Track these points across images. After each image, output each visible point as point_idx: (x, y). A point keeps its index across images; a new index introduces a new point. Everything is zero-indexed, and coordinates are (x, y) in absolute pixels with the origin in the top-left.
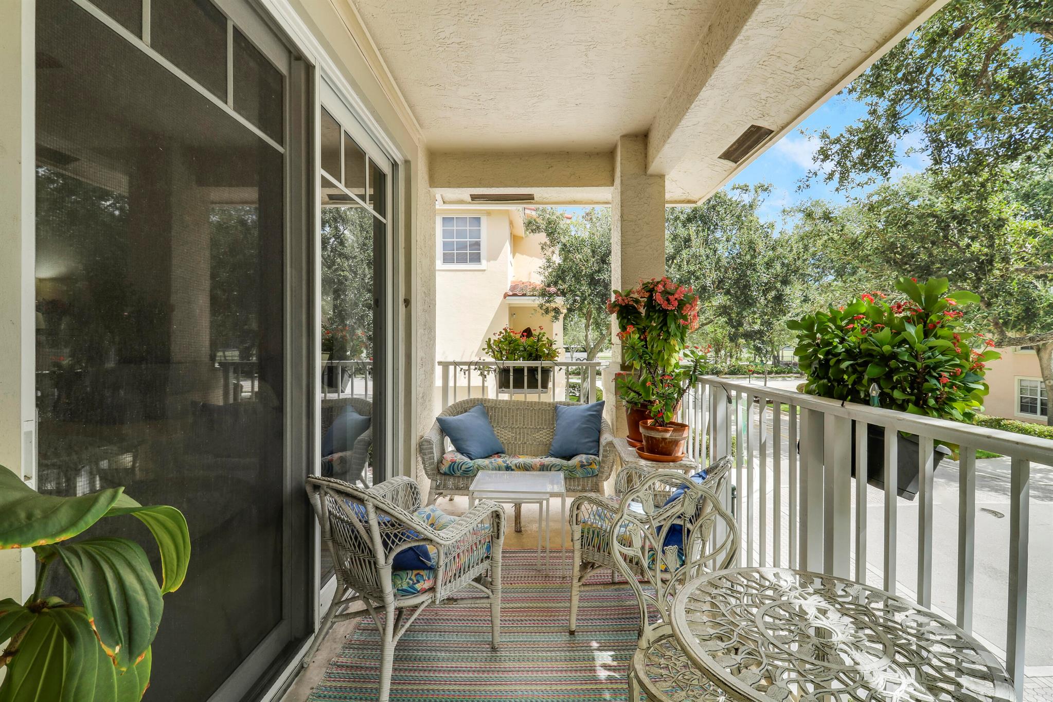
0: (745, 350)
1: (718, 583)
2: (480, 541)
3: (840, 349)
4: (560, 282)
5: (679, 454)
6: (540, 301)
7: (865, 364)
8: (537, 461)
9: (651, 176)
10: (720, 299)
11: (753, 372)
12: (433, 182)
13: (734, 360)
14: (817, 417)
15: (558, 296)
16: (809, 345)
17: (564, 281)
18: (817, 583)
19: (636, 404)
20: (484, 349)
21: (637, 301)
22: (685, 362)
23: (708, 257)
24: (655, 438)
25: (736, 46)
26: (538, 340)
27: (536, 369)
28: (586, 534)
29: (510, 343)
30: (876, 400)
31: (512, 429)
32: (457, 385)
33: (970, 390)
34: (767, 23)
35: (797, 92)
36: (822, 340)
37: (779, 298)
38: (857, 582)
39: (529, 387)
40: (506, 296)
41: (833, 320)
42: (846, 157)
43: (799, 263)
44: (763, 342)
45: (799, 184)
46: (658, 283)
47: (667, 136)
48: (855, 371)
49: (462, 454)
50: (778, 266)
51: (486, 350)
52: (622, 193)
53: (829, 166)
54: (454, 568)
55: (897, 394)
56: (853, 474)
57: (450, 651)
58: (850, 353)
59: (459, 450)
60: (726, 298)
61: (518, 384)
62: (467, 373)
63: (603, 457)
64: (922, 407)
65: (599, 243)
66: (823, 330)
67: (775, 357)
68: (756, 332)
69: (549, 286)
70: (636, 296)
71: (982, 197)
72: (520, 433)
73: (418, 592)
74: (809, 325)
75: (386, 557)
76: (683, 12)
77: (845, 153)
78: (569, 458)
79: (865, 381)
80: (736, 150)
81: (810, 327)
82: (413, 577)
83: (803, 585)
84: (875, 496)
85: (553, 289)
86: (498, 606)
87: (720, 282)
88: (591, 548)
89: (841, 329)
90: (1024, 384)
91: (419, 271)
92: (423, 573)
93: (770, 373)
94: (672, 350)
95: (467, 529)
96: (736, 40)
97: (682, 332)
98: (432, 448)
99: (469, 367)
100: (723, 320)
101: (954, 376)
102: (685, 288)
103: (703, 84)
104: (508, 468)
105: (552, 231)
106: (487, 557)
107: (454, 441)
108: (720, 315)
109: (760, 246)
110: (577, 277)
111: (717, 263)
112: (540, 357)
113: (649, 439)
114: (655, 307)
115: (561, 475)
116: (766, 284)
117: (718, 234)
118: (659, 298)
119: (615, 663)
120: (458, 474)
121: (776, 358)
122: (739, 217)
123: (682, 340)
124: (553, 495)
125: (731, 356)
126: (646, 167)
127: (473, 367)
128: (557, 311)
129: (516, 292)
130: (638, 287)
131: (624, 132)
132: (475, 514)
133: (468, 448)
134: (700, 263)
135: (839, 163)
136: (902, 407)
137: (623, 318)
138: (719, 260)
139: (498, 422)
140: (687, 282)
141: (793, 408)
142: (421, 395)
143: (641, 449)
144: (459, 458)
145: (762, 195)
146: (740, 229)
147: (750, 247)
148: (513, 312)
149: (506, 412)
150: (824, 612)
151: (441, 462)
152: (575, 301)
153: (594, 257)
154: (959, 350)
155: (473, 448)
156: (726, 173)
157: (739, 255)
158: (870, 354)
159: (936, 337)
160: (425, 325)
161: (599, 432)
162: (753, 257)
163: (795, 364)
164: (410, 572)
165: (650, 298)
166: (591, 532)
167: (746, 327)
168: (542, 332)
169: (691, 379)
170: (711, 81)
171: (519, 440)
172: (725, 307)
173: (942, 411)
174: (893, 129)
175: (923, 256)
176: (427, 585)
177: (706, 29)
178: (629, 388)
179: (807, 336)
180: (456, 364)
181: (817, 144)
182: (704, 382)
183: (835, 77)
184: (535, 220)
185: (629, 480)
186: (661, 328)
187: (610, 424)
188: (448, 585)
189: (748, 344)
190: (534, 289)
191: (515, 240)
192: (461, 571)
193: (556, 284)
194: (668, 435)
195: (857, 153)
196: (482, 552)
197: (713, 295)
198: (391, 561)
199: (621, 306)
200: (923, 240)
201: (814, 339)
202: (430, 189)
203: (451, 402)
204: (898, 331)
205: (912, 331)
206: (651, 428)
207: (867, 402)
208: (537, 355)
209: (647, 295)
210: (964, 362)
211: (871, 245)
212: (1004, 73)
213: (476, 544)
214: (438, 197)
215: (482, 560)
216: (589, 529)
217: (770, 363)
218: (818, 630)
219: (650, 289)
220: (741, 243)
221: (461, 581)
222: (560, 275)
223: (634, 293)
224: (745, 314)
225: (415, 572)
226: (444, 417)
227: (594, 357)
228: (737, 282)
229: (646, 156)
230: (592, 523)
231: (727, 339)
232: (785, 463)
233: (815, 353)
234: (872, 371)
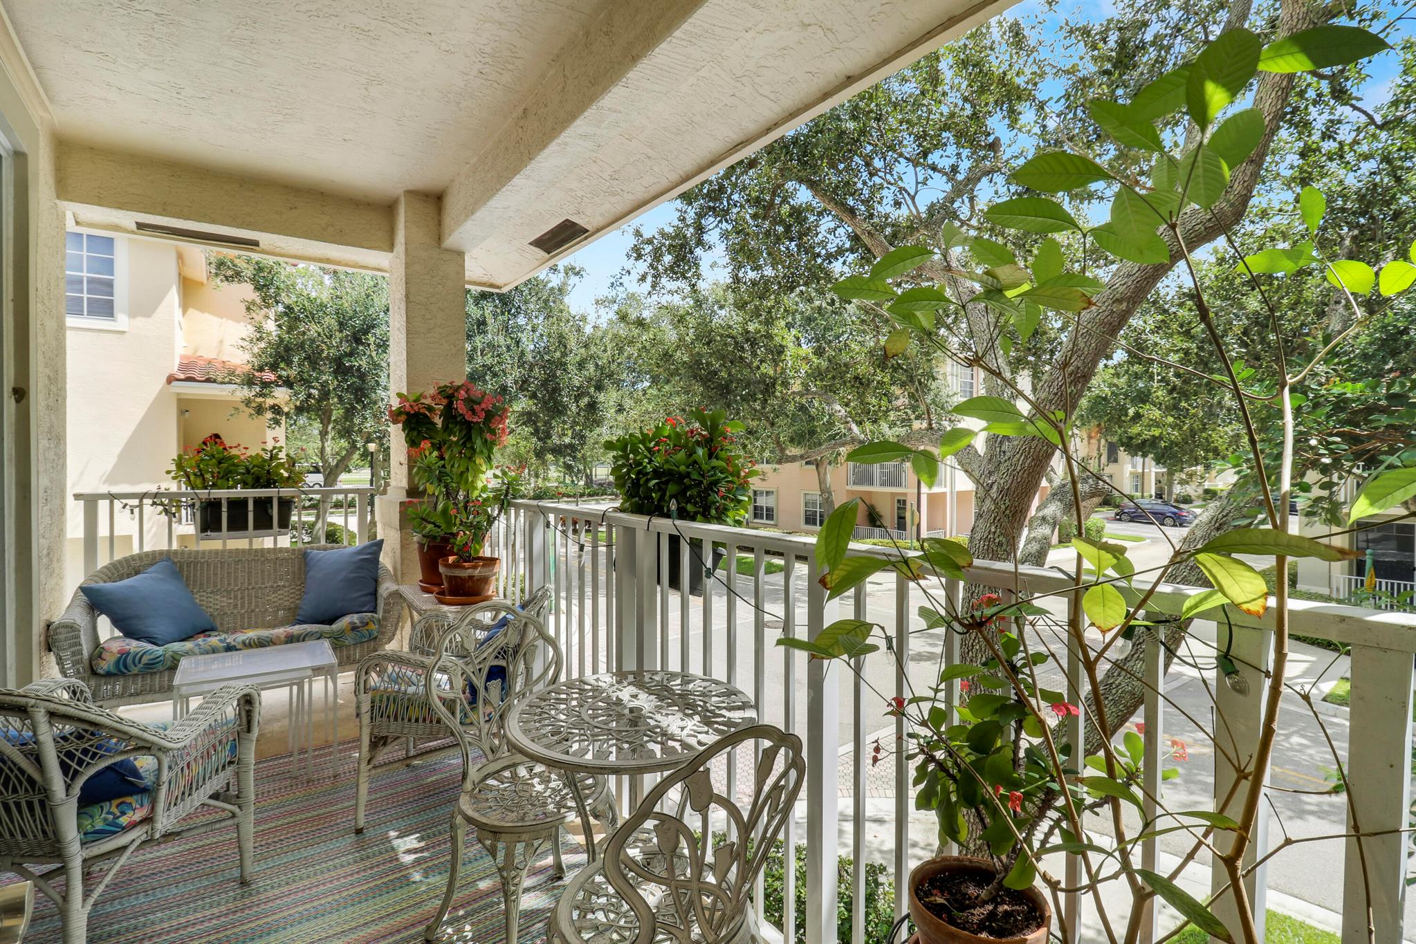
0: (552, 468)
1: (547, 697)
2: (220, 742)
3: (649, 469)
4: (282, 365)
5: (490, 593)
6: (246, 392)
7: (667, 483)
8: (280, 631)
9: (447, 250)
10: (522, 404)
11: (564, 495)
12: (63, 190)
13: (540, 480)
14: (630, 532)
15: (278, 386)
16: (623, 466)
17: (289, 363)
18: (631, 678)
19: (434, 538)
20: (168, 472)
21: (430, 409)
22: (494, 484)
23: (508, 348)
24: (460, 578)
25: (553, 147)
26: (272, 458)
27: (269, 500)
28: (377, 704)
29: (220, 463)
30: (675, 514)
31: (229, 592)
32: (116, 533)
33: (739, 502)
34: (585, 136)
35: (613, 200)
36: (635, 460)
37: (592, 406)
38: (662, 670)
39: (230, 528)
40: (171, 379)
41: (643, 442)
42: (659, 261)
43: (614, 366)
44: (574, 458)
45: (613, 280)
46: (458, 388)
47: (470, 211)
48: (660, 489)
49: (138, 639)
50: (591, 368)
51: (173, 474)
52: (407, 266)
53: (642, 266)
54: (182, 783)
55: (690, 507)
56: (659, 582)
57: (170, 908)
58: (657, 473)
59: (129, 633)
60: (531, 402)
61: (237, 524)
62: (136, 511)
63: (385, 611)
64: (707, 519)
65: (351, 313)
66: (635, 451)
67: (587, 476)
68: (566, 446)
69: (261, 369)
70: (428, 401)
71: (769, 322)
72: (242, 598)
73: (123, 828)
74: (623, 447)
75: (68, 787)
76: (495, 85)
77: (657, 255)
78: (331, 621)
79: (667, 498)
80: (549, 240)
81: (624, 449)
82: (114, 809)
83: (619, 682)
84: (674, 599)
85: (269, 376)
86: (249, 829)
87: (524, 382)
88: (385, 719)
89: (649, 450)
90: (808, 497)
91: (40, 340)
92: (129, 799)
93: (582, 495)
94: (478, 471)
95: (207, 723)
96: (554, 143)
97: (489, 446)
98: (78, 637)
99: (141, 501)
100: (528, 430)
101: (729, 491)
102: (479, 387)
103: (516, 171)
104: (229, 648)
105: (265, 283)
106: (231, 763)
107: (117, 622)
108: (524, 423)
109: (572, 343)
110: (313, 360)
111: (520, 358)
112: (275, 482)
113: (450, 579)
114: (455, 417)
115: (326, 644)
116: (579, 388)
117: (521, 320)
118: (460, 407)
119: (422, 844)
120: (135, 670)
121: (589, 477)
122: (546, 301)
123: (489, 459)
124: (317, 671)
125: (537, 476)
126: (439, 239)
127: (148, 501)
128: (276, 409)
129: (189, 374)
130: (432, 391)
131: (411, 188)
132: (216, 703)
133: (150, 629)
134: (498, 355)
135: (651, 265)
136: (693, 519)
137: (411, 430)
138: (523, 353)
139: (202, 584)
140: (482, 377)
141: (610, 527)
142: (45, 552)
143: (442, 593)
144: (134, 645)
145: (573, 279)
146: (548, 317)
147: (560, 342)
148: (185, 408)
149: (216, 567)
150: (635, 696)
151: (100, 656)
152: (309, 396)
153: (341, 331)
154: (731, 469)
155: (159, 627)
156: (538, 263)
157: (547, 350)
158: (670, 473)
159: (717, 458)
160: (50, 432)
161: (376, 582)
162: (564, 355)
163: (610, 484)
164: (106, 806)
165: (449, 407)
166: (385, 699)
167: (555, 440)
168: (278, 445)
169: (502, 505)
170: (527, 171)
171: (243, 607)
172: (529, 414)
173: (720, 520)
174: (700, 242)
175: (724, 374)
176: (137, 816)
177: (520, 110)
178: (423, 519)
179: (621, 457)
180: (112, 497)
181: (631, 241)
182: (518, 507)
183: (647, 196)
184: (232, 262)
185: (428, 633)
186: (464, 444)
187: (390, 569)
188: (173, 809)
189: (557, 461)
190: (232, 373)
191: (188, 288)
192: (190, 789)
193: (274, 367)
194: (477, 572)
195: (668, 259)
196: (225, 755)
197: (516, 398)
198: (76, 790)
199: (408, 414)
200: (723, 357)
201: (628, 459)
202: (57, 201)
203: (103, 560)
204: (691, 453)
205: (700, 452)
206: (455, 565)
207: (668, 516)
208: (268, 480)
209: (445, 402)
210: (735, 479)
211: (682, 356)
212: (785, 209)
213: (214, 746)
214: (69, 215)
215: (224, 767)
216: (382, 696)
217: (582, 483)
218: (631, 710)
219: (448, 394)
220: (549, 336)
221: (192, 801)
222: (280, 355)
223: (425, 397)
224: (554, 423)
225: (115, 802)
226: (93, 585)
227: (335, 480)
228: (544, 384)
229: (440, 224)
230: (386, 689)
231: (532, 454)
232: (602, 601)
233: (628, 473)
234: (672, 488)
